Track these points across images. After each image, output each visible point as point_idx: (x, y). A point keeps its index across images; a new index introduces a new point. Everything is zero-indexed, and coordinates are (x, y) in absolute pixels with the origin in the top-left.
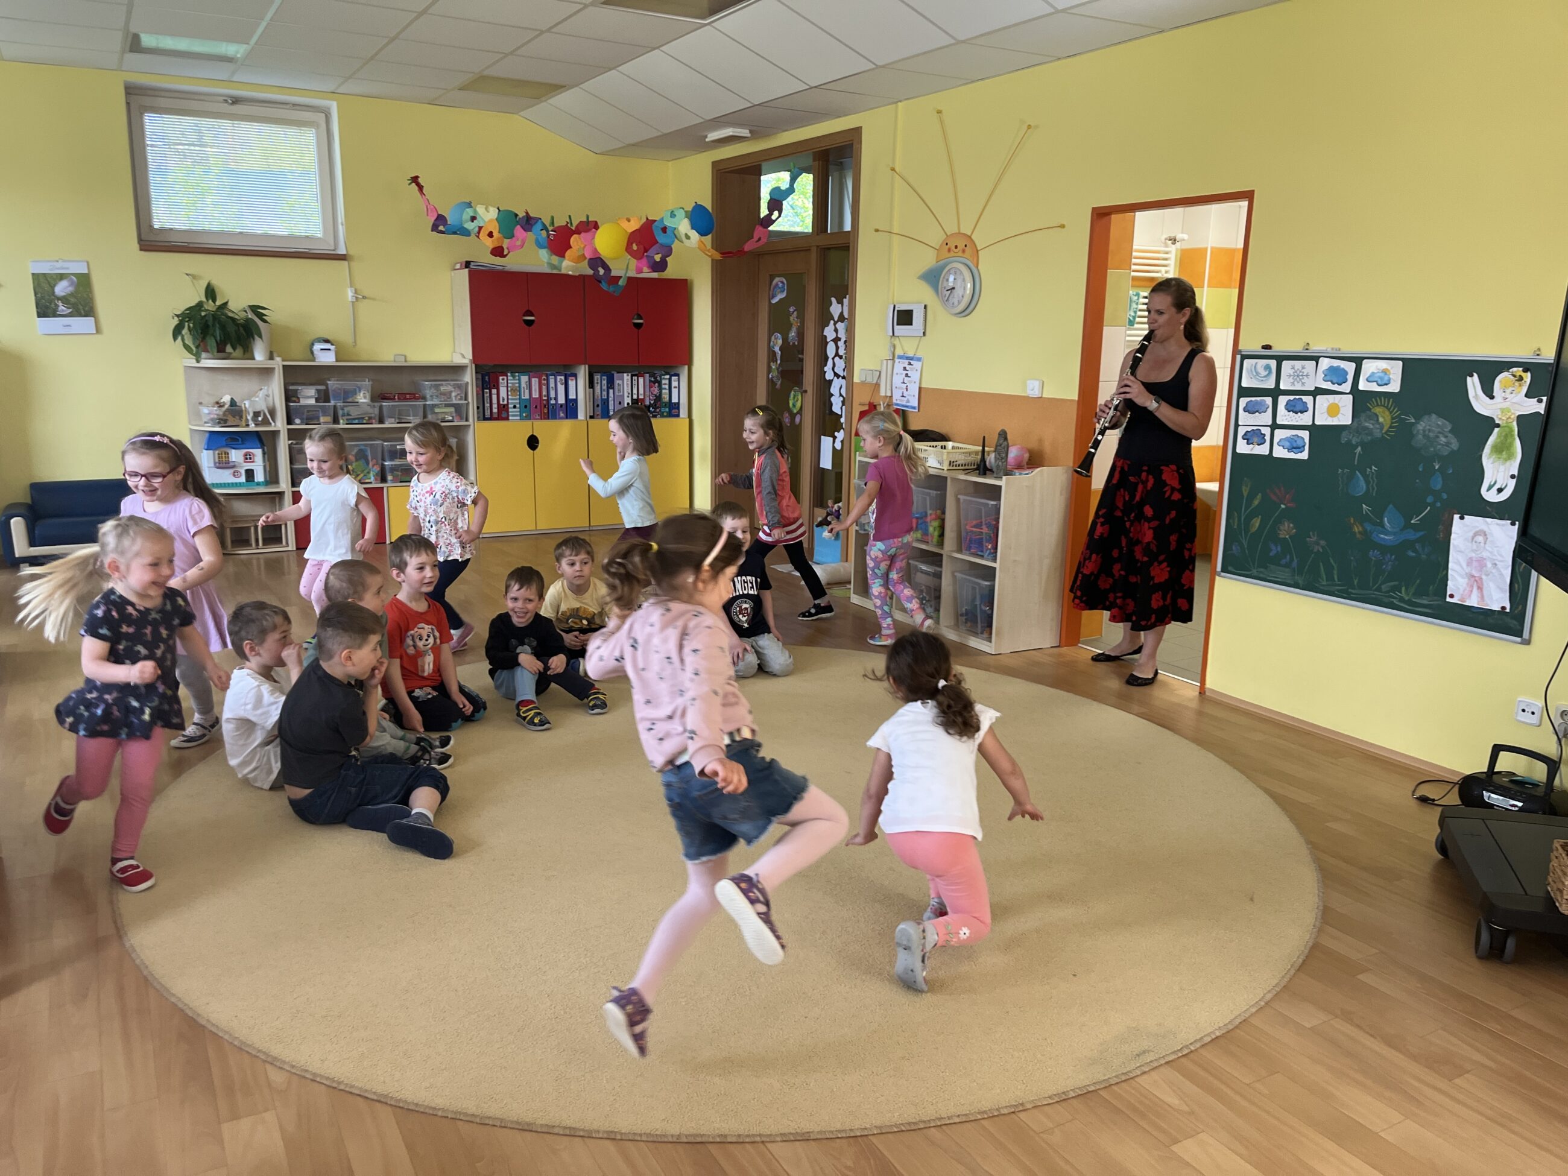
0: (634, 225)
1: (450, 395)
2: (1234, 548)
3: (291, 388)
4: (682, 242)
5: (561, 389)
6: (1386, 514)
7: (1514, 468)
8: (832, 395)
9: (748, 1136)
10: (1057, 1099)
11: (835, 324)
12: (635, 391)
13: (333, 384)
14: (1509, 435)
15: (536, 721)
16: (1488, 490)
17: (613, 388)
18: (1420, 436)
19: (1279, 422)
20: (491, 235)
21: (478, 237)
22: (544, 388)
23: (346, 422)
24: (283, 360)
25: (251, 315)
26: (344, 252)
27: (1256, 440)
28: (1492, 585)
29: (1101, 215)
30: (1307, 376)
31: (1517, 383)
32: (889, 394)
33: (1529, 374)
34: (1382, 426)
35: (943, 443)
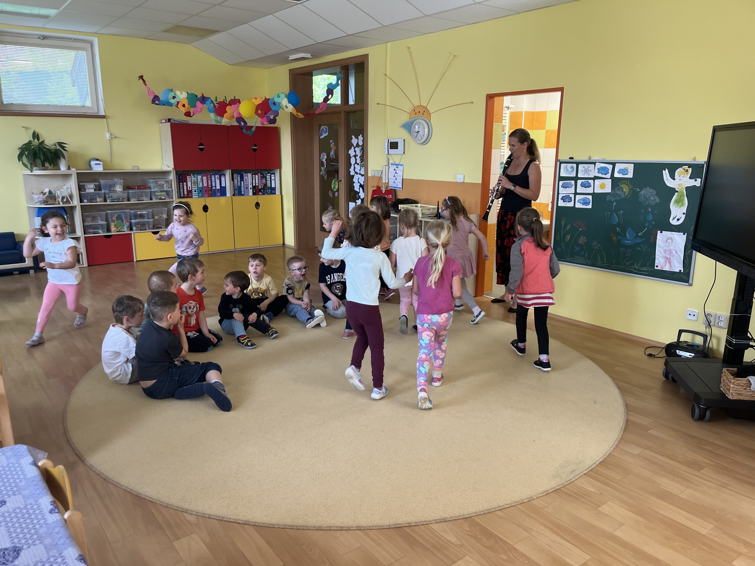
0: (259, 101)
1: (163, 186)
2: (558, 249)
3: (81, 184)
4: (284, 110)
5: (218, 181)
6: (627, 231)
7: (684, 209)
8: (354, 182)
9: (420, 522)
10: (545, 494)
11: (354, 148)
12: (254, 182)
13: (102, 182)
14: (682, 195)
15: (249, 344)
16: (673, 220)
17: (243, 181)
18: (642, 197)
19: (578, 191)
20: (184, 106)
21: (177, 107)
22: (209, 181)
23: (110, 201)
24: (76, 170)
25: (58, 147)
26: (104, 114)
27: (567, 200)
28: (675, 261)
29: (490, 97)
30: (590, 171)
31: (686, 173)
32: (387, 182)
33: (691, 169)
34: (625, 193)
35: (416, 205)
